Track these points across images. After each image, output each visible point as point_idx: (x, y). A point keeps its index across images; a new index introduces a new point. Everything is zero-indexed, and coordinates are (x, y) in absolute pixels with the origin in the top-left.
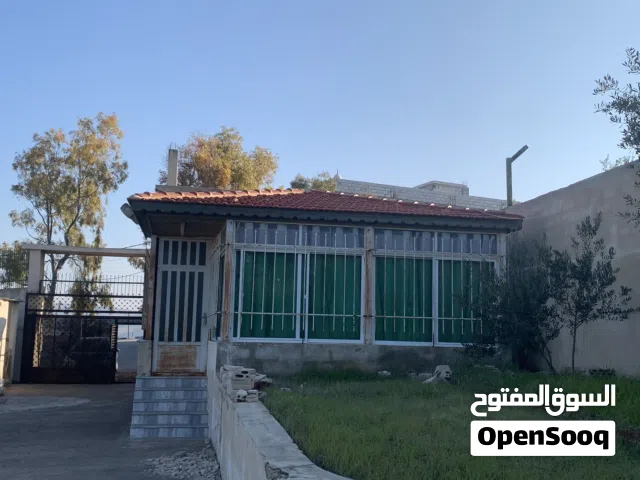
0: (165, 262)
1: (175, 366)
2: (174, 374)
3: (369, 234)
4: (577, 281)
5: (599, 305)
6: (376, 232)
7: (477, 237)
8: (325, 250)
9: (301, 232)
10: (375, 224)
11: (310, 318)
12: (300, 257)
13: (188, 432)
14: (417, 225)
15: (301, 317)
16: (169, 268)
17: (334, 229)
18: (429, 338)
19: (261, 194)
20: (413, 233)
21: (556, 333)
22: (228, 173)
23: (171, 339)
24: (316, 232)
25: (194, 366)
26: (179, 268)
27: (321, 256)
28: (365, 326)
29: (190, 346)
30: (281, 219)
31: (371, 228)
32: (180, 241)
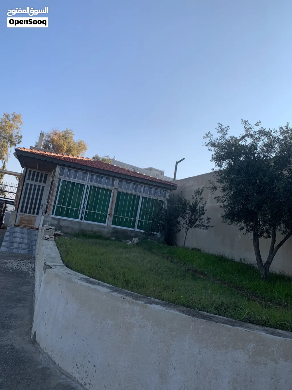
0: (29, 179)
1: (26, 224)
2: (25, 227)
3: (117, 181)
4: (191, 212)
5: (198, 223)
6: (120, 181)
7: (159, 190)
8: (97, 185)
9: (88, 176)
10: (120, 178)
11: (86, 212)
12: (86, 186)
13: (26, 252)
14: (136, 181)
15: (82, 211)
16: (30, 182)
17: (102, 177)
18: (134, 227)
19: (75, 157)
20: (134, 184)
21: (179, 230)
22: (65, 148)
23: (26, 212)
24: (95, 177)
25: (34, 225)
26: (34, 183)
27: (95, 187)
28: (108, 219)
29: (34, 217)
30: (81, 169)
31: (118, 179)
32: (36, 172)
